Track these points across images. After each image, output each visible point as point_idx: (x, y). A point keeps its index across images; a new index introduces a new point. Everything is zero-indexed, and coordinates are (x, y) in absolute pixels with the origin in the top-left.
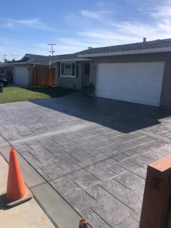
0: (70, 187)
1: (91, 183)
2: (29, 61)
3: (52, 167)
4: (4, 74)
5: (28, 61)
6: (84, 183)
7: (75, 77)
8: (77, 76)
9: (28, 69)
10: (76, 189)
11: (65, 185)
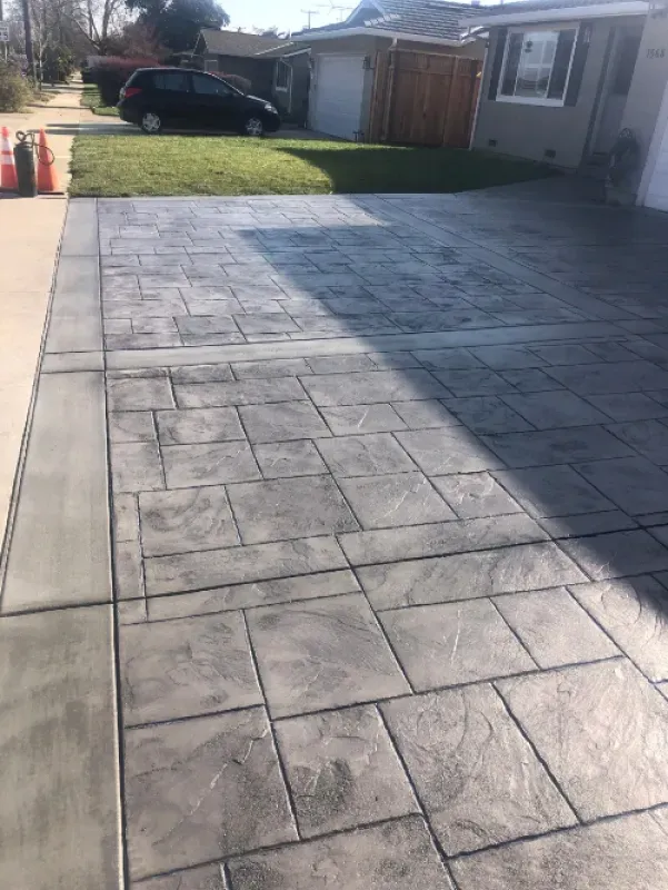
0: (207, 670)
1: (345, 675)
2: (375, 22)
3: (197, 522)
4: (285, 90)
5: (367, 23)
6: (298, 664)
7: (559, 103)
8: (571, 101)
9: (367, 61)
10: (226, 696)
11: (188, 650)
